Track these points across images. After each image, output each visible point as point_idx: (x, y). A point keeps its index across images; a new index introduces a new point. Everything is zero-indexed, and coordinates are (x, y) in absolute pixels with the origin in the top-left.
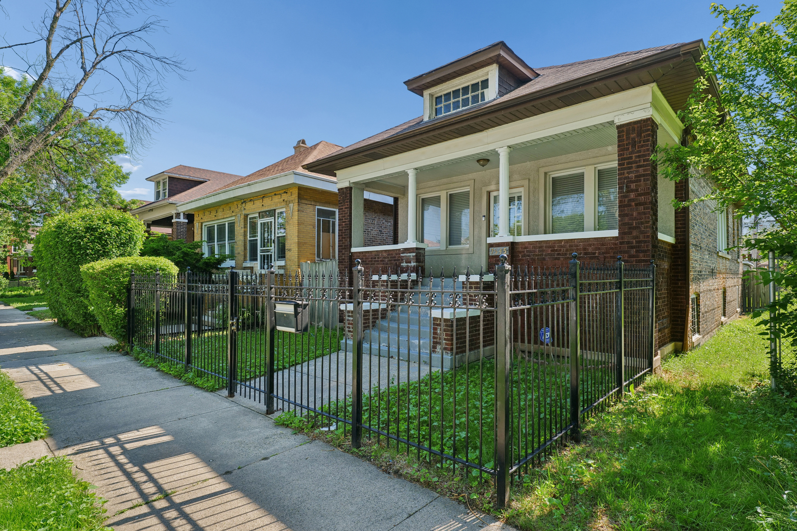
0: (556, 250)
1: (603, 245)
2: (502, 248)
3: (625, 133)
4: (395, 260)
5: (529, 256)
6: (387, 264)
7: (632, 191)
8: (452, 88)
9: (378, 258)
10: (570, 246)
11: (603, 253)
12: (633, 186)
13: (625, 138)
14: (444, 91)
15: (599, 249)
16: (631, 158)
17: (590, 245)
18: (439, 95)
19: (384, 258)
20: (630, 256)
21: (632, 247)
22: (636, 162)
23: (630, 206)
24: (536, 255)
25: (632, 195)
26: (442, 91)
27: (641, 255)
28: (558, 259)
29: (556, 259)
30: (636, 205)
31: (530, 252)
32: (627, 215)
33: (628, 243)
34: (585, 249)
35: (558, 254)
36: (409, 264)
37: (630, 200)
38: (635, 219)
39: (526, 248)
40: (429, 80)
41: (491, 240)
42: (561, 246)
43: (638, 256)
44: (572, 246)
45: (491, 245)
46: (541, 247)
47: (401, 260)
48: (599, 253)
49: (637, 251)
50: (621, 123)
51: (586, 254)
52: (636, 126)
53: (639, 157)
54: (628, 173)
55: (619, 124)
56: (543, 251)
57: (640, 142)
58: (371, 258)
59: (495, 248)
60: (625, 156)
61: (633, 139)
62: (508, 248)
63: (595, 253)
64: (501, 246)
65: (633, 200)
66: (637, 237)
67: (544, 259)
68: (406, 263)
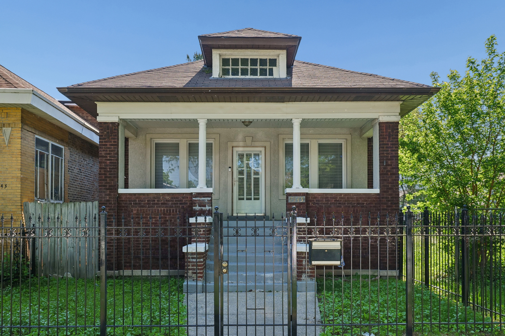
0: (338, 201)
1: (369, 198)
2: (300, 197)
3: (384, 128)
4: (180, 204)
5: (318, 204)
6: (171, 207)
7: (389, 165)
8: (242, 56)
9: (158, 201)
10: (348, 198)
11: (369, 204)
12: (389, 162)
13: (384, 131)
14: (234, 56)
15: (366, 201)
16: (388, 144)
17: (361, 198)
18: (227, 57)
19: (166, 201)
20: (387, 206)
21: (389, 201)
22: (391, 148)
23: (388, 174)
24: (324, 204)
25: (389, 168)
26: (231, 56)
27: (394, 205)
28: (340, 207)
29: (338, 207)
30: (391, 174)
31: (319, 201)
32: (385, 180)
33: (386, 198)
34: (357, 201)
35: (339, 203)
36: (204, 208)
37: (387, 171)
38: (390, 183)
39: (315, 198)
40: (226, 43)
41: (288, 190)
42: (342, 198)
43: (392, 207)
44: (349, 198)
45: (289, 195)
46: (327, 198)
47: (193, 203)
48: (366, 204)
49: (391, 203)
50: (383, 121)
51: (358, 204)
52: (391, 125)
53: (392, 144)
54: (386, 153)
55: (381, 121)
56: (328, 201)
57: (393, 136)
58: (148, 201)
59: (293, 197)
60: (385, 143)
61: (389, 133)
62: (304, 197)
63: (364, 203)
64: (298, 196)
65: (389, 171)
66: (391, 195)
67: (330, 207)
68: (200, 206)
